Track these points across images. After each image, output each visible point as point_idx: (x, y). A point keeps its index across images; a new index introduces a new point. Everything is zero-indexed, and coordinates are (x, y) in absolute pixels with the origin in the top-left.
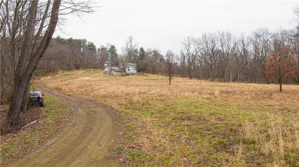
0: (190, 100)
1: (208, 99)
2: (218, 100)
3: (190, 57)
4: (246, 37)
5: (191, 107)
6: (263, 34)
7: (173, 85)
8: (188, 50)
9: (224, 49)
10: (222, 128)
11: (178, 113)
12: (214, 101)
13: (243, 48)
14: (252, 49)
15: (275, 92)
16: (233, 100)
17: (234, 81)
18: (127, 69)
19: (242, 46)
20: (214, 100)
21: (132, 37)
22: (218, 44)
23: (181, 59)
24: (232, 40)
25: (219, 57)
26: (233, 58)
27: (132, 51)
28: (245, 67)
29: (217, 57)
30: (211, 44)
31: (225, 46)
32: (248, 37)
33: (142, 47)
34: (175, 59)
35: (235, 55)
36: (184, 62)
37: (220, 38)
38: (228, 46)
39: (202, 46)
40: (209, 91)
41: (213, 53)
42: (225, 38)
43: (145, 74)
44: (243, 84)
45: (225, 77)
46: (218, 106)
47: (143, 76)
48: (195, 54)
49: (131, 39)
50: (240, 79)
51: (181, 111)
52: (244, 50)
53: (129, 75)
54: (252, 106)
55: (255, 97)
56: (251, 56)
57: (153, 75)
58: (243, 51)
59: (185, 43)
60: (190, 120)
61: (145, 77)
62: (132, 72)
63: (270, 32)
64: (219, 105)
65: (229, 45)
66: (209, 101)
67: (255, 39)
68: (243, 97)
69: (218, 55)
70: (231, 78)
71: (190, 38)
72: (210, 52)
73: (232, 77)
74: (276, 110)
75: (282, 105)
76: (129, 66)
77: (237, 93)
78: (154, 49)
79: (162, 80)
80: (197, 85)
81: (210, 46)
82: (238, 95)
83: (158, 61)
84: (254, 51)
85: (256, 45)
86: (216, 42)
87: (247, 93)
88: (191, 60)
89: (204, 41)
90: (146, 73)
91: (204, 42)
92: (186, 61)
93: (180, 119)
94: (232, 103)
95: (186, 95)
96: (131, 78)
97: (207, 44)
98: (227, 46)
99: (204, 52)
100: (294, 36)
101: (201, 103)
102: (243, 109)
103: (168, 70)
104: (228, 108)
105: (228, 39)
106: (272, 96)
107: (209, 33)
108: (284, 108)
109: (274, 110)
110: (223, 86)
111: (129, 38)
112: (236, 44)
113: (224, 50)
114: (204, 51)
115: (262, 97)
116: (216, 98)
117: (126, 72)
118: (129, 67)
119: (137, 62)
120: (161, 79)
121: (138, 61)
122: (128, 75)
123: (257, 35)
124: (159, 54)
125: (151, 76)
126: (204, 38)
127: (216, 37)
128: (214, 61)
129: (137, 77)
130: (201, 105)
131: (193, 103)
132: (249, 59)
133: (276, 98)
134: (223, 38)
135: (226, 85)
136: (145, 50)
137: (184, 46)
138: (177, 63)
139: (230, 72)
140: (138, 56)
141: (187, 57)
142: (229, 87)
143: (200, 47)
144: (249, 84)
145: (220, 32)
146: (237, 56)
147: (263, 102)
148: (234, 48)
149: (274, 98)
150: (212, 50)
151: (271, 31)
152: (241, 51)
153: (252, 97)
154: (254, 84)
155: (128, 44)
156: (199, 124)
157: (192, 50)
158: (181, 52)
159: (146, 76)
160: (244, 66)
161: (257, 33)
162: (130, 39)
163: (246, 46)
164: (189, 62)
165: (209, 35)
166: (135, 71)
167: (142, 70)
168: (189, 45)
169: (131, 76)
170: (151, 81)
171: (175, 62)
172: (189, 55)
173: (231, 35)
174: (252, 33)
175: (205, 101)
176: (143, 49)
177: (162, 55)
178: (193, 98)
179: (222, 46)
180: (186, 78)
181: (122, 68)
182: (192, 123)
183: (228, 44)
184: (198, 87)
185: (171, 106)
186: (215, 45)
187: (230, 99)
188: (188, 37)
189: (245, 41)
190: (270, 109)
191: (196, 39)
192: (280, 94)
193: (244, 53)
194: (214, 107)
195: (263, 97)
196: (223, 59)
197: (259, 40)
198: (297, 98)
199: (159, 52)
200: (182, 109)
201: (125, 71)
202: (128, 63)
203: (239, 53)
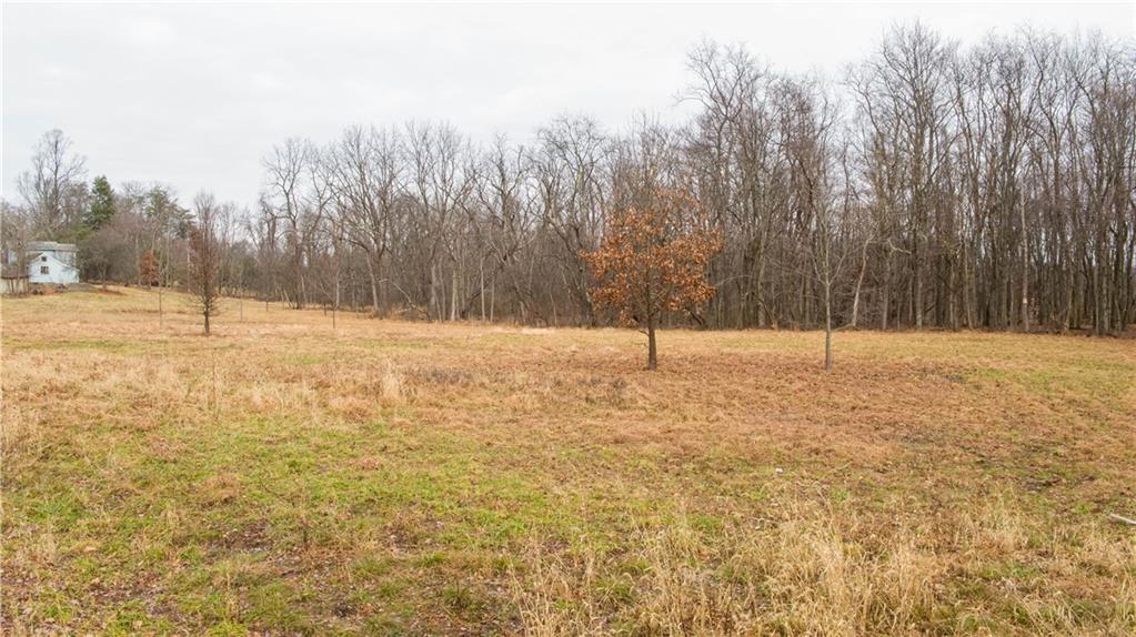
0: (271, 426)
1: (349, 416)
2: (397, 419)
3: (294, 223)
4: (513, 147)
5: (269, 468)
6: (575, 138)
7: (218, 336)
8: (287, 194)
9: (430, 193)
10: (413, 592)
11: (204, 506)
12: (379, 426)
13: (499, 189)
14: (532, 193)
15: (631, 368)
16: (464, 415)
17: (463, 315)
18: (35, 268)
19: (498, 182)
20: (381, 421)
21: (60, 132)
22: (404, 172)
23: (262, 228)
24: (458, 156)
25: (409, 222)
26: (464, 226)
27: (60, 190)
28: (508, 264)
29: (404, 220)
30: (378, 172)
31: (431, 181)
32: (522, 149)
33: (104, 178)
34: (236, 226)
35: (472, 216)
36: (272, 241)
37: (413, 150)
38: (444, 181)
39: (342, 177)
40: (361, 376)
41: (386, 209)
42: (434, 150)
43: (111, 288)
44: (498, 329)
45: (433, 300)
46: (396, 454)
47: (105, 296)
48: (315, 209)
49: (57, 143)
50: (488, 310)
51: (221, 491)
52: (505, 197)
53: (41, 293)
54: (544, 447)
55: (556, 397)
56: (531, 219)
57: (148, 289)
58: (500, 200)
59: (276, 164)
60: (258, 544)
61: (113, 302)
62: (57, 282)
63: (601, 134)
64: (402, 447)
65: (448, 177)
66: (354, 428)
67: (547, 159)
68: (506, 400)
69: (406, 216)
70: (453, 305)
71: (299, 146)
72: (376, 204)
73: (460, 300)
74: (651, 464)
75: (671, 435)
76: (45, 254)
77: (478, 382)
78: (154, 186)
79: (179, 312)
80: (319, 337)
81: (375, 177)
82: (484, 392)
83: (170, 235)
84: (539, 201)
85: (550, 179)
86: (398, 164)
87: (520, 377)
88: (299, 234)
89: (350, 159)
90: (117, 282)
91: (352, 164)
92: (280, 234)
93: (211, 539)
94: (458, 431)
95: (257, 394)
96: (51, 307)
97: (363, 174)
98: (439, 181)
99: (350, 204)
100: (688, 151)
101: (320, 441)
102: (506, 469)
103: (198, 273)
104: (443, 461)
105: (446, 155)
106: (627, 394)
107: (373, 129)
108: (682, 452)
109: (643, 462)
110: (422, 343)
111: (47, 135)
112: (473, 175)
113: (427, 195)
114: (351, 197)
115: (584, 396)
116: (389, 410)
117: (32, 280)
118: (44, 259)
119: (81, 237)
120: (175, 309)
121: (85, 234)
122: (37, 290)
123: (554, 142)
124: (173, 207)
125: (138, 297)
126: (350, 148)
127: (397, 143)
128: (388, 235)
129: (76, 302)
130: (319, 448)
131: (285, 440)
132: (522, 231)
133: (640, 403)
134: (424, 148)
135: (435, 338)
136: (117, 188)
137: (273, 177)
138: (245, 242)
139: (451, 283)
140: (87, 215)
141: (283, 220)
142: (447, 346)
143: (337, 182)
144: (526, 331)
145: (417, 127)
146: (476, 217)
147: (589, 421)
148: (466, 190)
149: (633, 400)
150: (383, 194)
151: (604, 129)
152: (491, 201)
153: (542, 398)
154: (544, 331)
155: (45, 163)
156: (298, 573)
157: (304, 192)
158: (262, 202)
159: (114, 297)
160: (505, 258)
161: (554, 134)
162: (53, 140)
163: (511, 185)
164: (291, 239)
165: (373, 135)
166: (71, 277)
167: (97, 271)
168: (292, 176)
169: (51, 297)
170: (133, 317)
171: (237, 239)
172: (290, 213)
173: (456, 139)
174: (535, 135)
175: (342, 426)
176: (105, 183)
177: (185, 208)
178: (284, 414)
179: (421, 181)
180: (279, 304)
181: (14, 264)
182: (263, 567)
183: (444, 172)
184: (321, 349)
185: (175, 462)
186: (393, 177)
187: (450, 414)
188: (290, 141)
189: (507, 164)
190: (621, 459)
191: (320, 149)
192: (653, 378)
193: (504, 208)
194: (381, 459)
195: (587, 399)
196: (423, 231)
197: (559, 163)
198: (722, 397)
199: (171, 199)
200: (227, 476)
201: (27, 277)
202: (38, 239)
203: (484, 208)
